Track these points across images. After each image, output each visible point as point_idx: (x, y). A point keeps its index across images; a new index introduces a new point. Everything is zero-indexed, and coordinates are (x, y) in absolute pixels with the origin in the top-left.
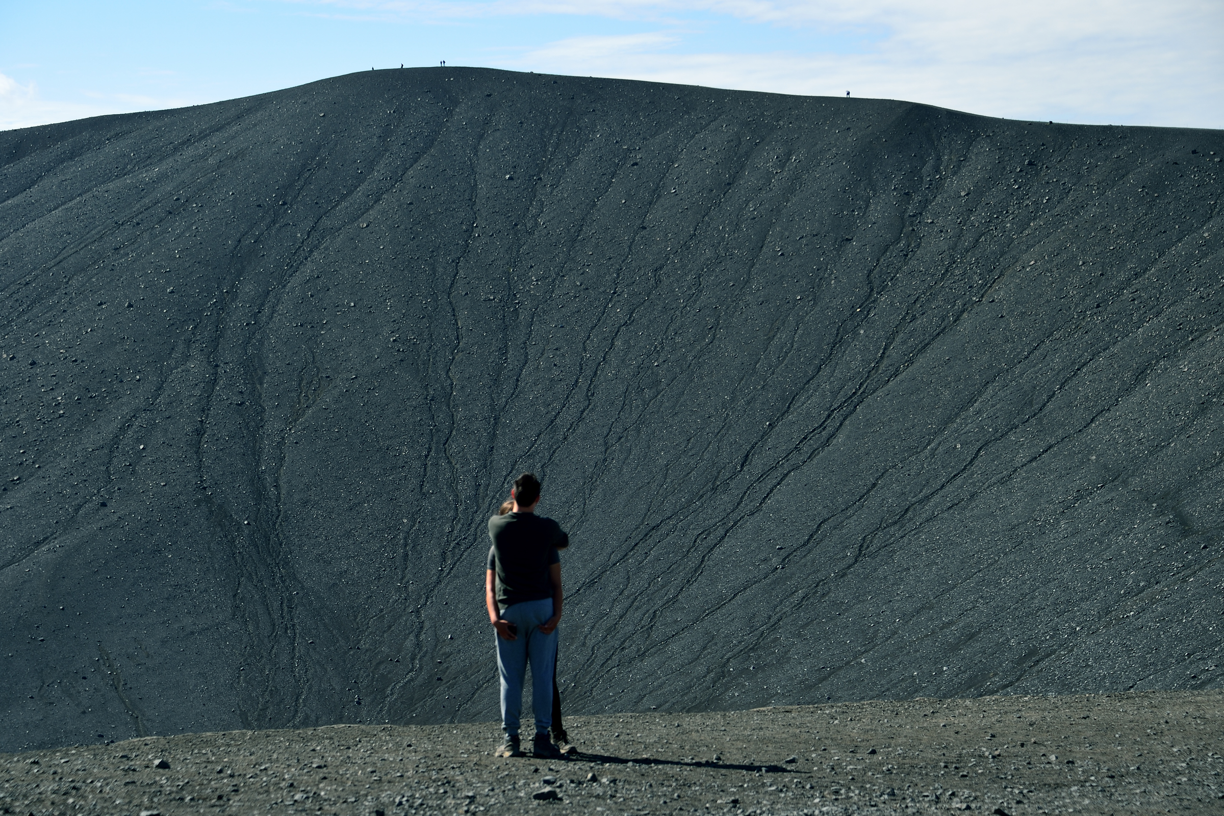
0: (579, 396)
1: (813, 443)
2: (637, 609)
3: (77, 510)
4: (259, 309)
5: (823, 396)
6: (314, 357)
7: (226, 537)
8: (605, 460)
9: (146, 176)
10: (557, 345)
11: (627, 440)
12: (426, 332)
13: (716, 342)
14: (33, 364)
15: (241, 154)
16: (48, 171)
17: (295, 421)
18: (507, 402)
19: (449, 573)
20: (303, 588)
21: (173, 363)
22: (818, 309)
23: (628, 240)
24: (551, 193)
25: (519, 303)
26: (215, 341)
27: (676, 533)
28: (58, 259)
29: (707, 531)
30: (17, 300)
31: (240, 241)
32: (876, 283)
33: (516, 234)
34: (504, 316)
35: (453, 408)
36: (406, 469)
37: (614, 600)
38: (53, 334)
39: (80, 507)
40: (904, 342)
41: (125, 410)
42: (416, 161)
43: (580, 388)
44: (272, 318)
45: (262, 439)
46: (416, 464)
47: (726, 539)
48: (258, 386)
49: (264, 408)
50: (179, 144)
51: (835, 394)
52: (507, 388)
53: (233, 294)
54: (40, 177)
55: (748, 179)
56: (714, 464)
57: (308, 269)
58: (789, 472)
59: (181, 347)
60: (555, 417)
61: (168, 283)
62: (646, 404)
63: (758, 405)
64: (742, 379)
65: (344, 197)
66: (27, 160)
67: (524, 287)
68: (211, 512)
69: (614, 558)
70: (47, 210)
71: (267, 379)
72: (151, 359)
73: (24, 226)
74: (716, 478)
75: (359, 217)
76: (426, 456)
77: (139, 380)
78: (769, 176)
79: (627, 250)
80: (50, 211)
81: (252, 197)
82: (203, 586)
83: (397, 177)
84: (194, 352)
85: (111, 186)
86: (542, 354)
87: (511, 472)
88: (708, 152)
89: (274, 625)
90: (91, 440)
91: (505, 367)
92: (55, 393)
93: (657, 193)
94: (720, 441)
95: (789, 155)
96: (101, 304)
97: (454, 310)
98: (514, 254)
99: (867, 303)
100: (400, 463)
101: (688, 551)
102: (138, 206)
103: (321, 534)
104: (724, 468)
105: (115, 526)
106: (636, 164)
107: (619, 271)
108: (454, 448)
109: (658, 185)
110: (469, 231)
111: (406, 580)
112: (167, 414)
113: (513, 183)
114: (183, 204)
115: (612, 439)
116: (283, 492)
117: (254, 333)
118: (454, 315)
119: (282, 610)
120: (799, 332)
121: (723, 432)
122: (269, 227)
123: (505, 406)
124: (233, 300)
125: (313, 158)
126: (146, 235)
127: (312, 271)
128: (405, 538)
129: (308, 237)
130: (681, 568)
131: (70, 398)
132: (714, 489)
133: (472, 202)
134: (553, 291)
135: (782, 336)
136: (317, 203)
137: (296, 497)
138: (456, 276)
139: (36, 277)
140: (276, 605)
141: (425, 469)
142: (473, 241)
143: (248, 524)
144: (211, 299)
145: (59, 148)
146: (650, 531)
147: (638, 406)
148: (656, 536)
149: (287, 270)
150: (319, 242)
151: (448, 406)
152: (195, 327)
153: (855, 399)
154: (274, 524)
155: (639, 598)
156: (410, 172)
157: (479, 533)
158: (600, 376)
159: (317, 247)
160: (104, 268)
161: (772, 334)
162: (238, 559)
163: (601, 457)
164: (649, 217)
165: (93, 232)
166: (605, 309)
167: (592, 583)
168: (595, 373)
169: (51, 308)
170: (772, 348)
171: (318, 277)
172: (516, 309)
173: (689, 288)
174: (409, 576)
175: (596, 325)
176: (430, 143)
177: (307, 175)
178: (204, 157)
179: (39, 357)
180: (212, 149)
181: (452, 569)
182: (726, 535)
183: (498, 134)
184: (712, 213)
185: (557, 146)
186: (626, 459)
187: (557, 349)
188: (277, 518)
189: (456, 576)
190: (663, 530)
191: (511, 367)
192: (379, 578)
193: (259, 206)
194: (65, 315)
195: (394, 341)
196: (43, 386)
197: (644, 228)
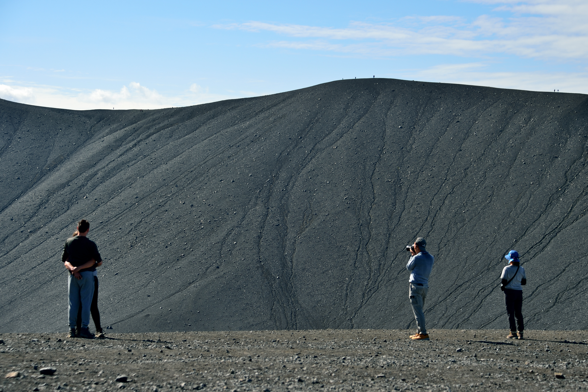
0: (428, 225)
1: (536, 250)
2: (450, 323)
3: (207, 270)
4: (288, 183)
5: (542, 228)
6: (310, 205)
7: (269, 283)
8: (438, 254)
9: (243, 125)
10: (419, 202)
11: (449, 246)
12: (360, 195)
13: (492, 203)
14: (192, 206)
15: (284, 116)
16: (203, 123)
17: (301, 233)
18: (395, 227)
19: (366, 303)
20: (301, 307)
21: (250, 206)
22: (540, 188)
23: (453, 155)
24: (419, 134)
25: (402, 183)
26: (268, 198)
27: (470, 289)
28: (205, 161)
29: (484, 289)
30: (187, 179)
31: (281, 154)
32: (569, 177)
33: (402, 152)
34: (395, 189)
35: (370, 229)
36: (348, 256)
37: (440, 318)
38: (201, 193)
39: (208, 268)
40: (581, 205)
41: (229, 227)
42: (359, 120)
43: (428, 222)
44: (293, 188)
45: (286, 241)
46: (353, 254)
47: (493, 293)
48: (286, 217)
49: (288, 227)
50: (258, 112)
51: (547, 228)
52: (395, 221)
53: (277, 177)
54: (200, 126)
55: (510, 129)
56: (489, 258)
57: (310, 167)
58: (524, 263)
59: (254, 200)
60: (416, 234)
61: (250, 172)
62: (458, 230)
63: (510, 232)
64: (503, 220)
65: (327, 135)
66: (195, 119)
67: (405, 176)
68: (263, 272)
69: (441, 299)
70: (201, 140)
71: (289, 214)
72: (241, 205)
73: (192, 147)
74: (489, 264)
75: (333, 144)
76: (358, 250)
77: (235, 214)
78: (520, 128)
79: (452, 160)
80: (203, 140)
81: (287, 135)
82: (258, 305)
83: (351, 127)
84: (259, 202)
85: (228, 130)
86: (412, 206)
87: (395, 259)
88: (492, 116)
89: (288, 323)
90: (214, 239)
91: (395, 212)
92: (200, 219)
93: (467, 135)
94: (492, 247)
95: (530, 118)
96: (221, 181)
97: (373, 185)
98: (401, 161)
99: (564, 186)
100: (346, 253)
101: (475, 297)
102: (239, 138)
103: (310, 283)
104: (493, 260)
105: (222, 277)
106: (458, 122)
107: (448, 170)
108: (370, 247)
109: (468, 131)
110: (381, 151)
111: (346, 305)
112: (246, 229)
113: (402, 130)
114: (258, 138)
115: (442, 245)
116: (294, 264)
117: (285, 194)
118: (373, 188)
119: (292, 317)
120: (531, 199)
121: (493, 243)
122: (294, 148)
123: (394, 229)
124: (277, 180)
125: (314, 118)
126: (242, 151)
127: (311, 167)
128: (347, 287)
129: (310, 153)
130: (471, 305)
131: (206, 221)
132: (488, 269)
133: (383, 138)
134: (418, 178)
135: (523, 200)
136: (315, 138)
137: (300, 267)
138: (374, 170)
139: (196, 168)
140: (289, 314)
141: (357, 256)
142: (383, 155)
143: (279, 278)
144: (267, 179)
145: (209, 113)
146: (458, 287)
147: (454, 231)
148: (460, 290)
149: (301, 167)
150: (315, 155)
151: (368, 228)
152: (260, 191)
153: (557, 230)
154: (290, 279)
155: (451, 318)
156: (357, 124)
157: (380, 286)
158: (437, 216)
159: (314, 157)
160: (223, 165)
161: (518, 199)
162: (274, 293)
163: (437, 253)
164: (463, 145)
165: (220, 150)
166: (441, 186)
167: (430, 310)
168: (435, 215)
169: (201, 182)
170: (518, 206)
171: (314, 170)
172: (401, 186)
173: (481, 178)
174: (348, 304)
175: (437, 194)
176: (366, 111)
177: (311, 125)
178: (268, 118)
179: (194, 203)
180: (272, 114)
181: (367, 301)
182: (493, 290)
183: (396, 108)
184: (493, 144)
185: (423, 113)
186: (448, 254)
187: (418, 204)
188: (291, 276)
189: (369, 305)
190: (464, 287)
191: (397, 211)
192: (335, 304)
193: (290, 139)
194: (207, 185)
195: (346, 199)
196: (195, 215)
197: (461, 150)
